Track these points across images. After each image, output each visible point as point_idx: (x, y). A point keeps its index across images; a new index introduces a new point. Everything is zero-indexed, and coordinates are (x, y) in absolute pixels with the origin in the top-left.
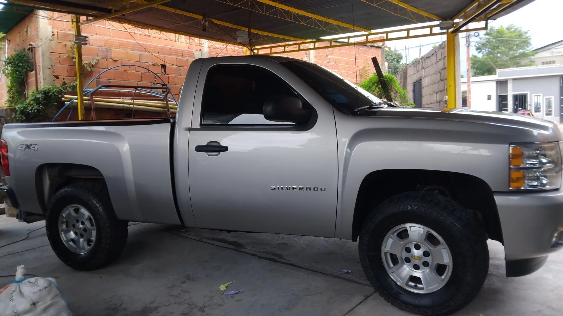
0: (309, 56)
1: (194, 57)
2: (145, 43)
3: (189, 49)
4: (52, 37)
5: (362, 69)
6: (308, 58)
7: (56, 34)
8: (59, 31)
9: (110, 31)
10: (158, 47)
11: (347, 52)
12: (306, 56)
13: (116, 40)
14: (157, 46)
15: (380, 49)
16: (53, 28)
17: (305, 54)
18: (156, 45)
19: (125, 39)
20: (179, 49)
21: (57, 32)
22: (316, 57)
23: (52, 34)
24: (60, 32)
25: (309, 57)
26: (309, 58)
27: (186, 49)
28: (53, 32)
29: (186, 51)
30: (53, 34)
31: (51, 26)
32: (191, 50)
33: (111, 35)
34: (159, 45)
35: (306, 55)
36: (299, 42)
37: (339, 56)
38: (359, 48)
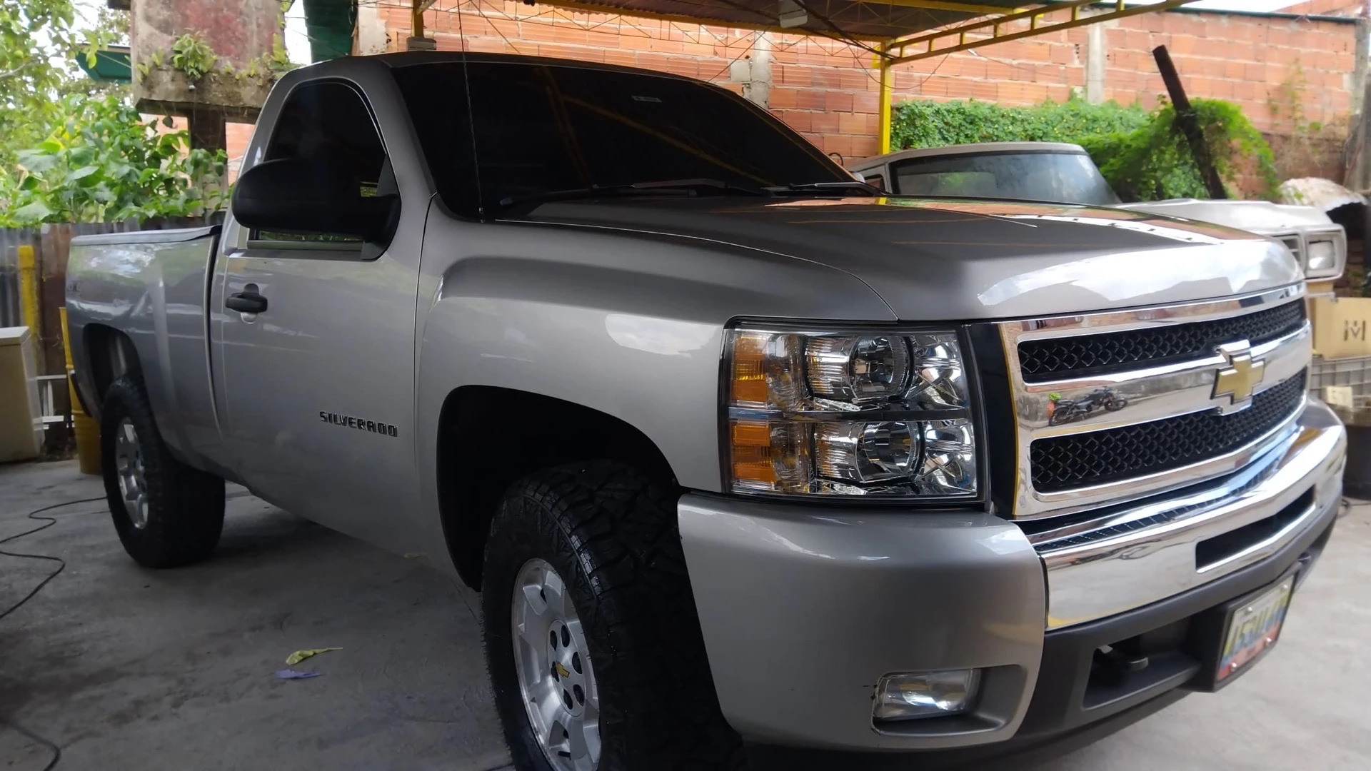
0: (1088, 55)
1: (730, 77)
2: (604, 49)
3: (716, 58)
4: (386, 46)
5: (1281, 90)
6: (1082, 62)
7: (394, 38)
8: (400, 31)
9: (518, 25)
10: (636, 57)
11: (1222, 39)
12: (1076, 56)
13: (533, 45)
14: (634, 55)
15: (1350, 29)
16: (387, 25)
17: (1075, 51)
18: (632, 51)
19: (555, 41)
20: (690, 57)
21: (398, 34)
22: (1111, 57)
23: (386, 38)
24: (402, 34)
25: (1087, 58)
26: (1088, 62)
27: (708, 56)
28: (387, 35)
29: (706, 61)
30: (389, 38)
31: (384, 21)
32: (721, 59)
33: (521, 33)
34: (637, 52)
35: (1077, 53)
36: (996, 16)
37: (1193, 53)
38: (1268, 28)
